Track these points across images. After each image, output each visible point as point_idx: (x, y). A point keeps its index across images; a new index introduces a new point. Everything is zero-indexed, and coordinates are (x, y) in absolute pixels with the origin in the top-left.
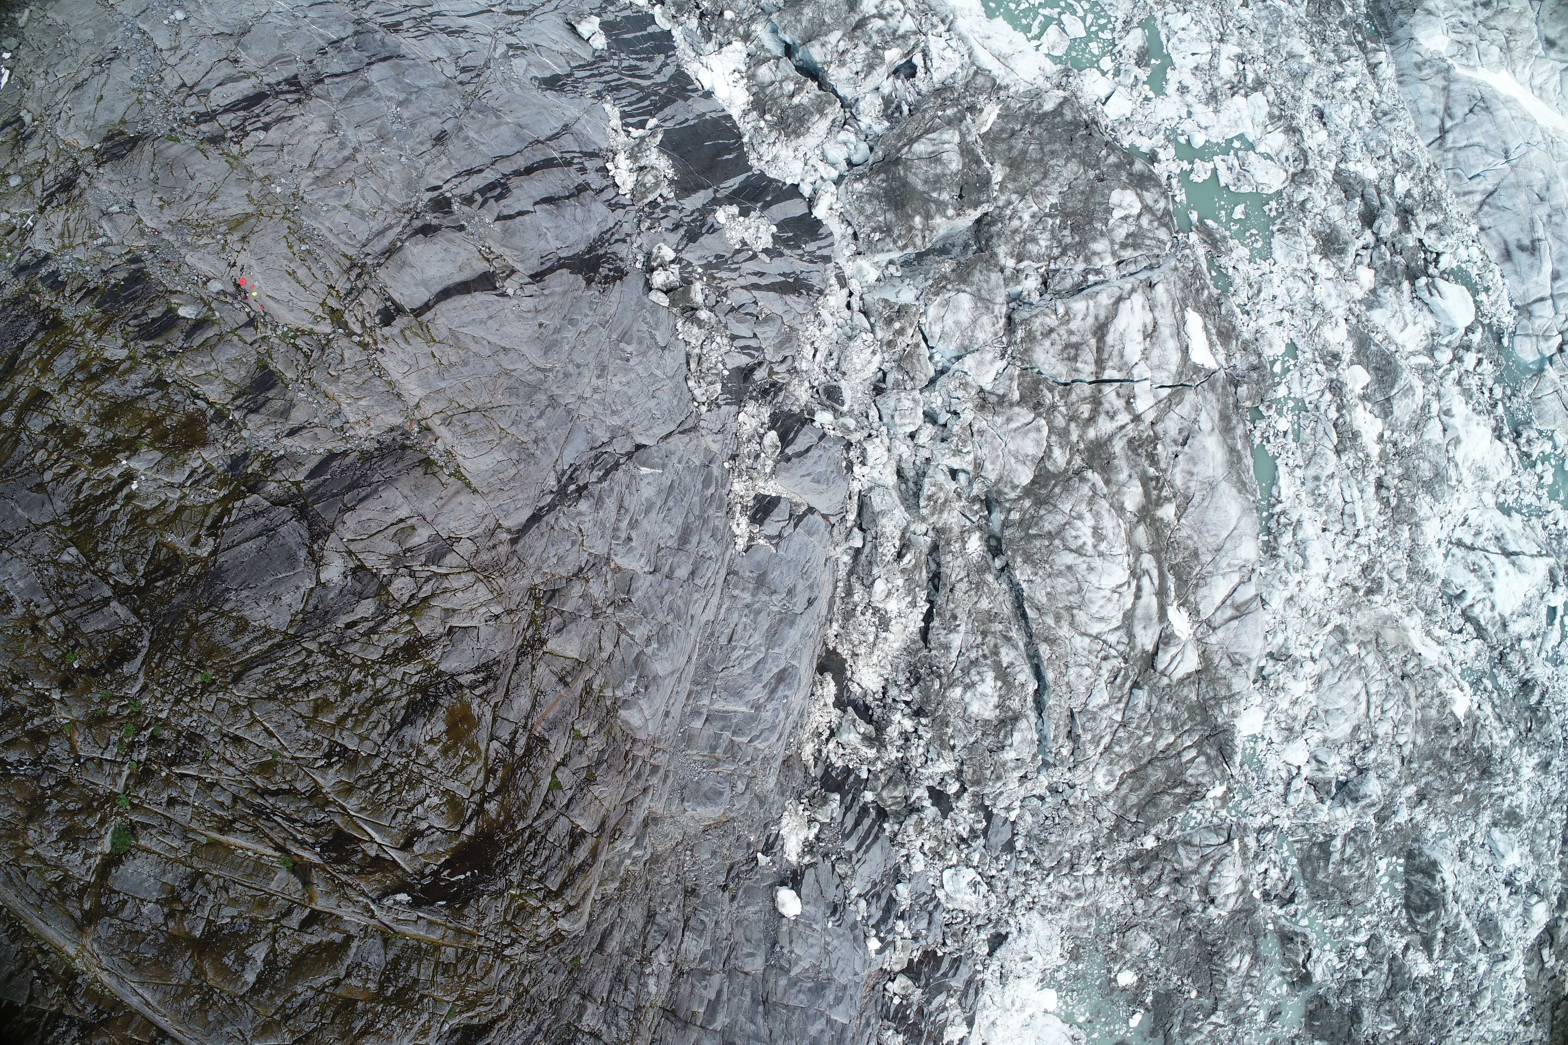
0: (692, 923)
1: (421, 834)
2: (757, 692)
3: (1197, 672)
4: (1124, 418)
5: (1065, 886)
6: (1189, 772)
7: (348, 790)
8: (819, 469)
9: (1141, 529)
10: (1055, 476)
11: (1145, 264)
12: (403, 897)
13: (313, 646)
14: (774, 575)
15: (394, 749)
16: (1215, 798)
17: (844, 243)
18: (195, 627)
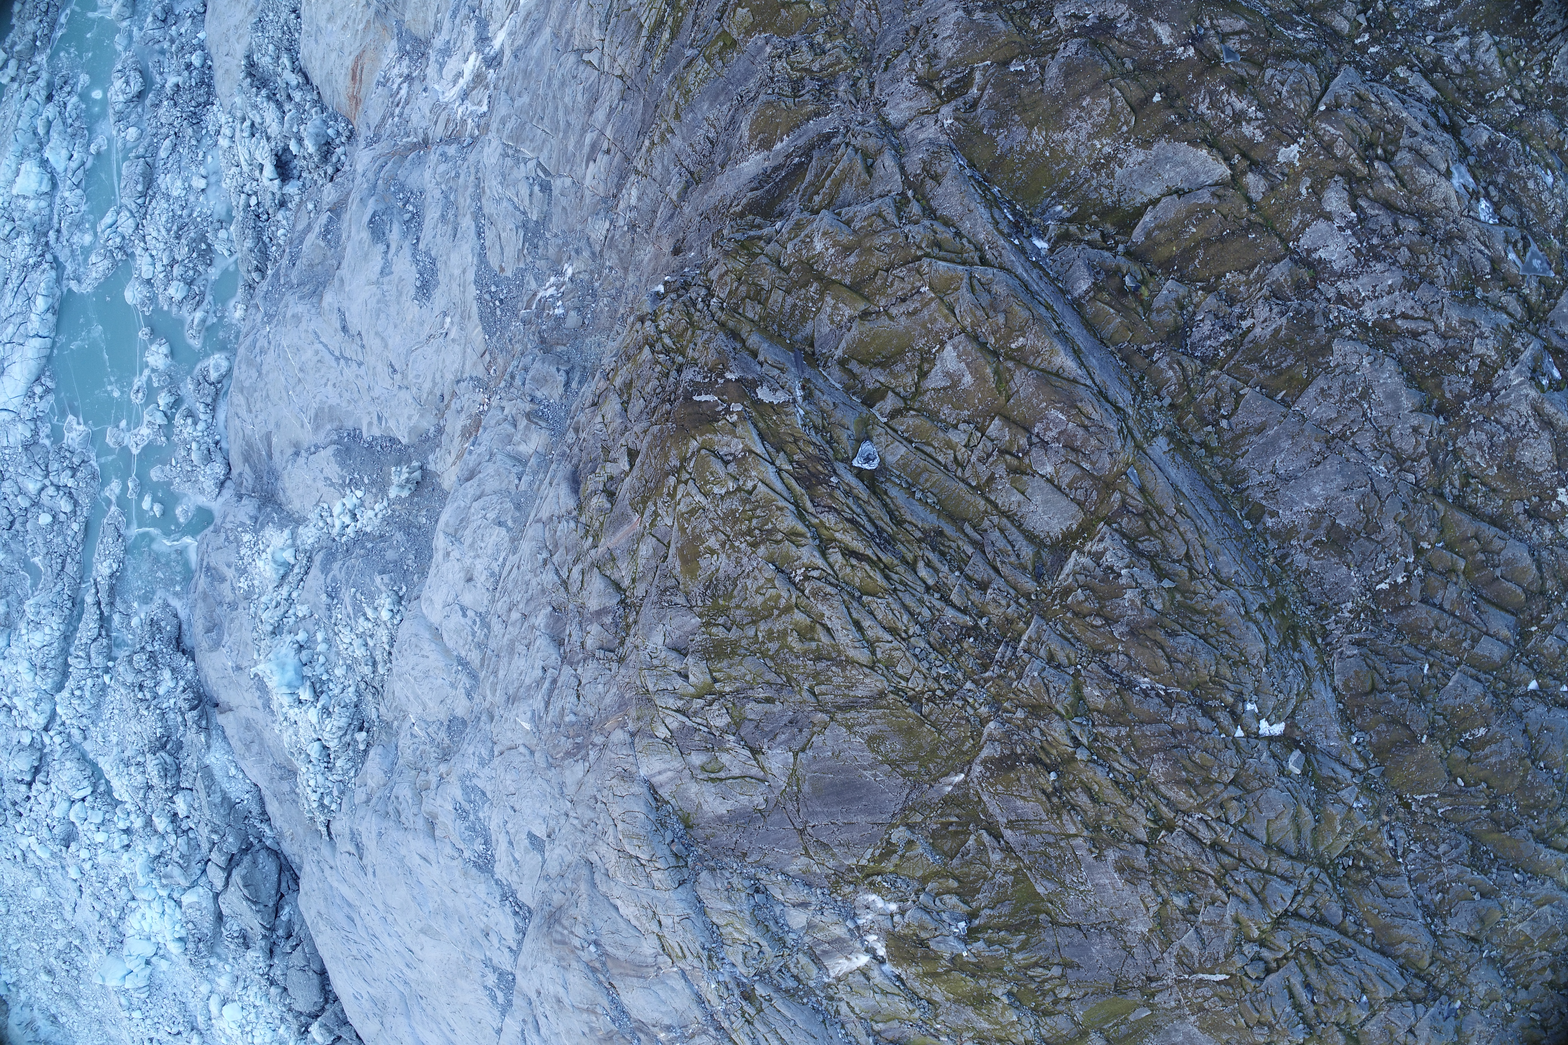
0: (598, 248)
1: (735, 459)
2: (486, 469)
14: (460, 575)
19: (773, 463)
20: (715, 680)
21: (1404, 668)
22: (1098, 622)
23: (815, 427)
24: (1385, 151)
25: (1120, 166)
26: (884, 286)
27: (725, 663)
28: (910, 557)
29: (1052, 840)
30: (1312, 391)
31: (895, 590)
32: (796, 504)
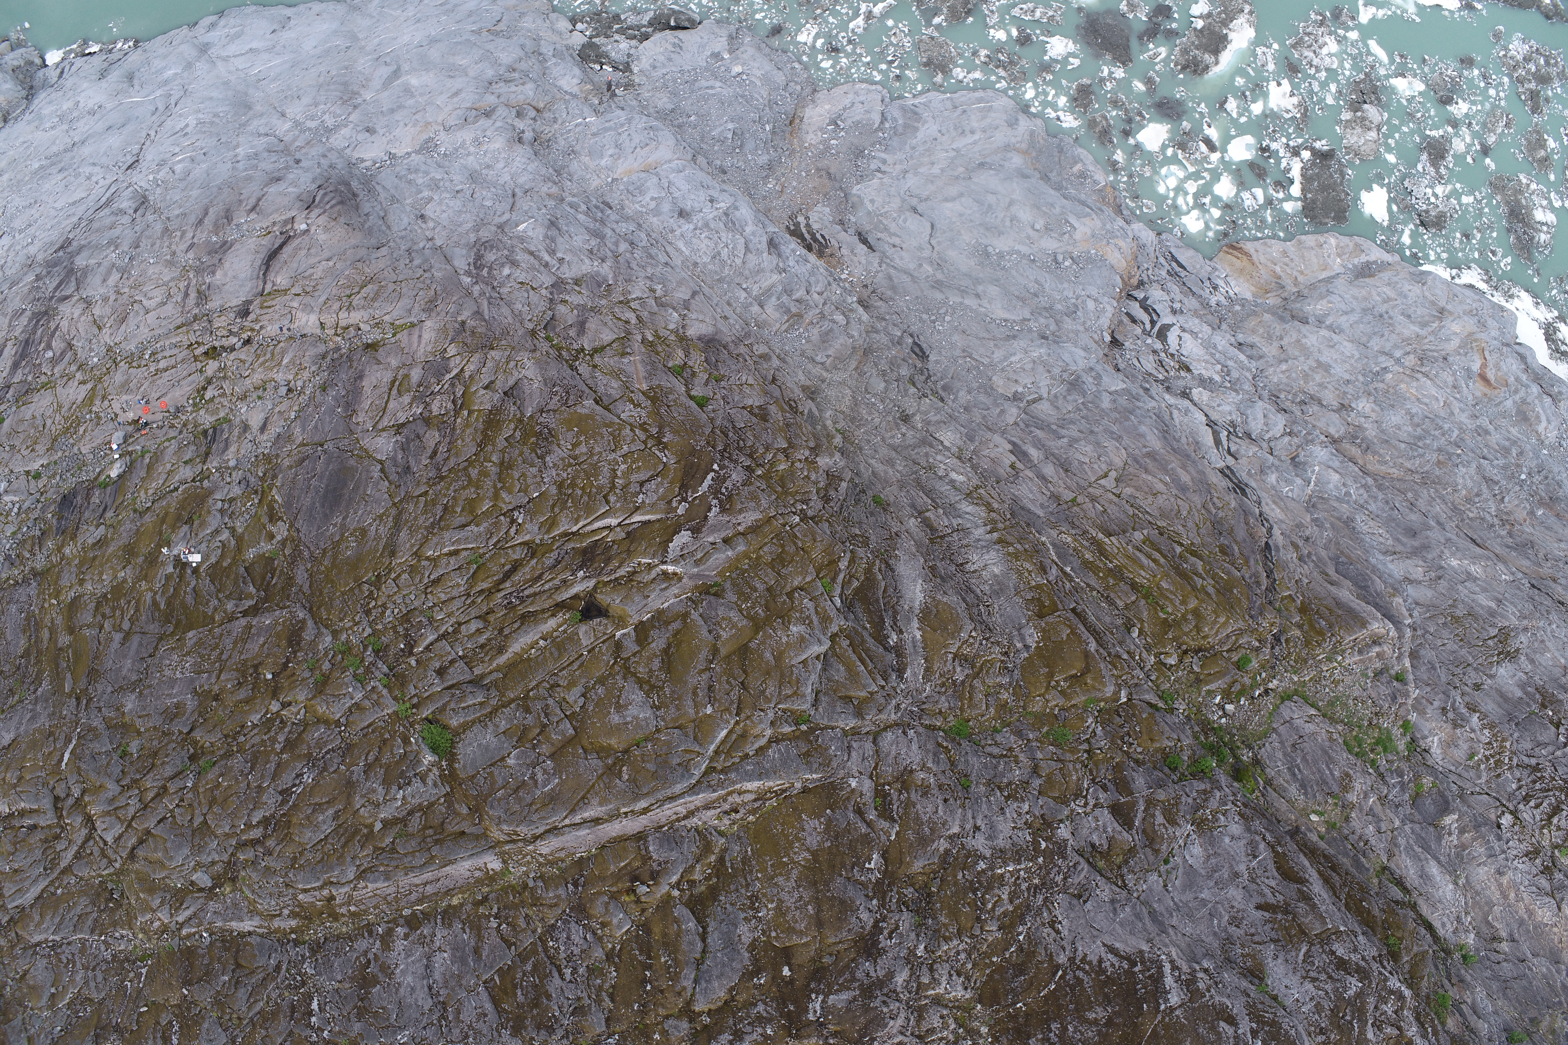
7: (554, 521)
15: (554, 473)
19: (619, 525)
20: (470, 413)
21: (246, 998)
23: (635, 572)
26: (731, 675)
27: (481, 426)
28: (491, 618)
29: (224, 657)
30: (489, 1006)
31: (468, 595)
32: (577, 534)
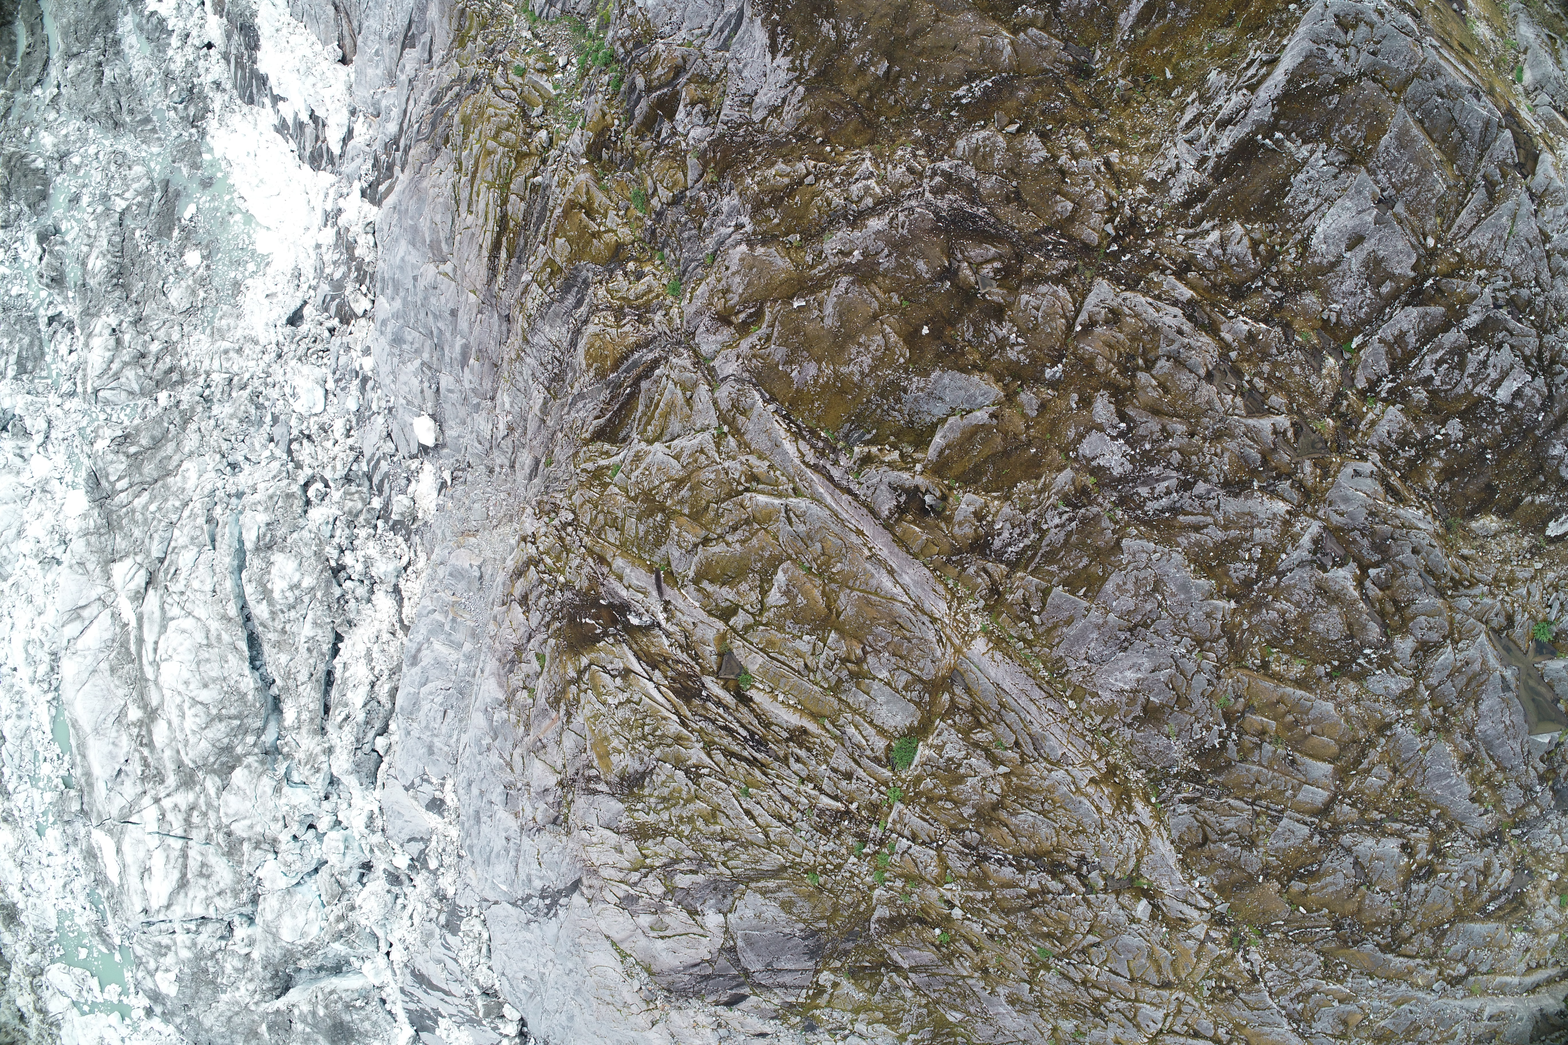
0: (487, 445)
1: (620, 674)
2: (426, 657)
3: (114, 561)
4: (167, 803)
5: (237, 364)
6: (123, 466)
7: (678, 739)
8: (399, 823)
9: (154, 703)
10: (214, 772)
11: (153, 928)
12: (634, 621)
13: (722, 868)
14: (423, 751)
15: (646, 759)
16: (103, 438)
17: (392, 998)
18: (830, 920)
19: (651, 680)
20: (646, 858)
21: (1233, 819)
22: (949, 805)
23: (680, 646)
24: (1146, 361)
25: (905, 392)
26: (717, 517)
27: (650, 843)
28: (781, 754)
29: (950, 980)
30: (1109, 587)
31: (774, 784)
32: (677, 713)
